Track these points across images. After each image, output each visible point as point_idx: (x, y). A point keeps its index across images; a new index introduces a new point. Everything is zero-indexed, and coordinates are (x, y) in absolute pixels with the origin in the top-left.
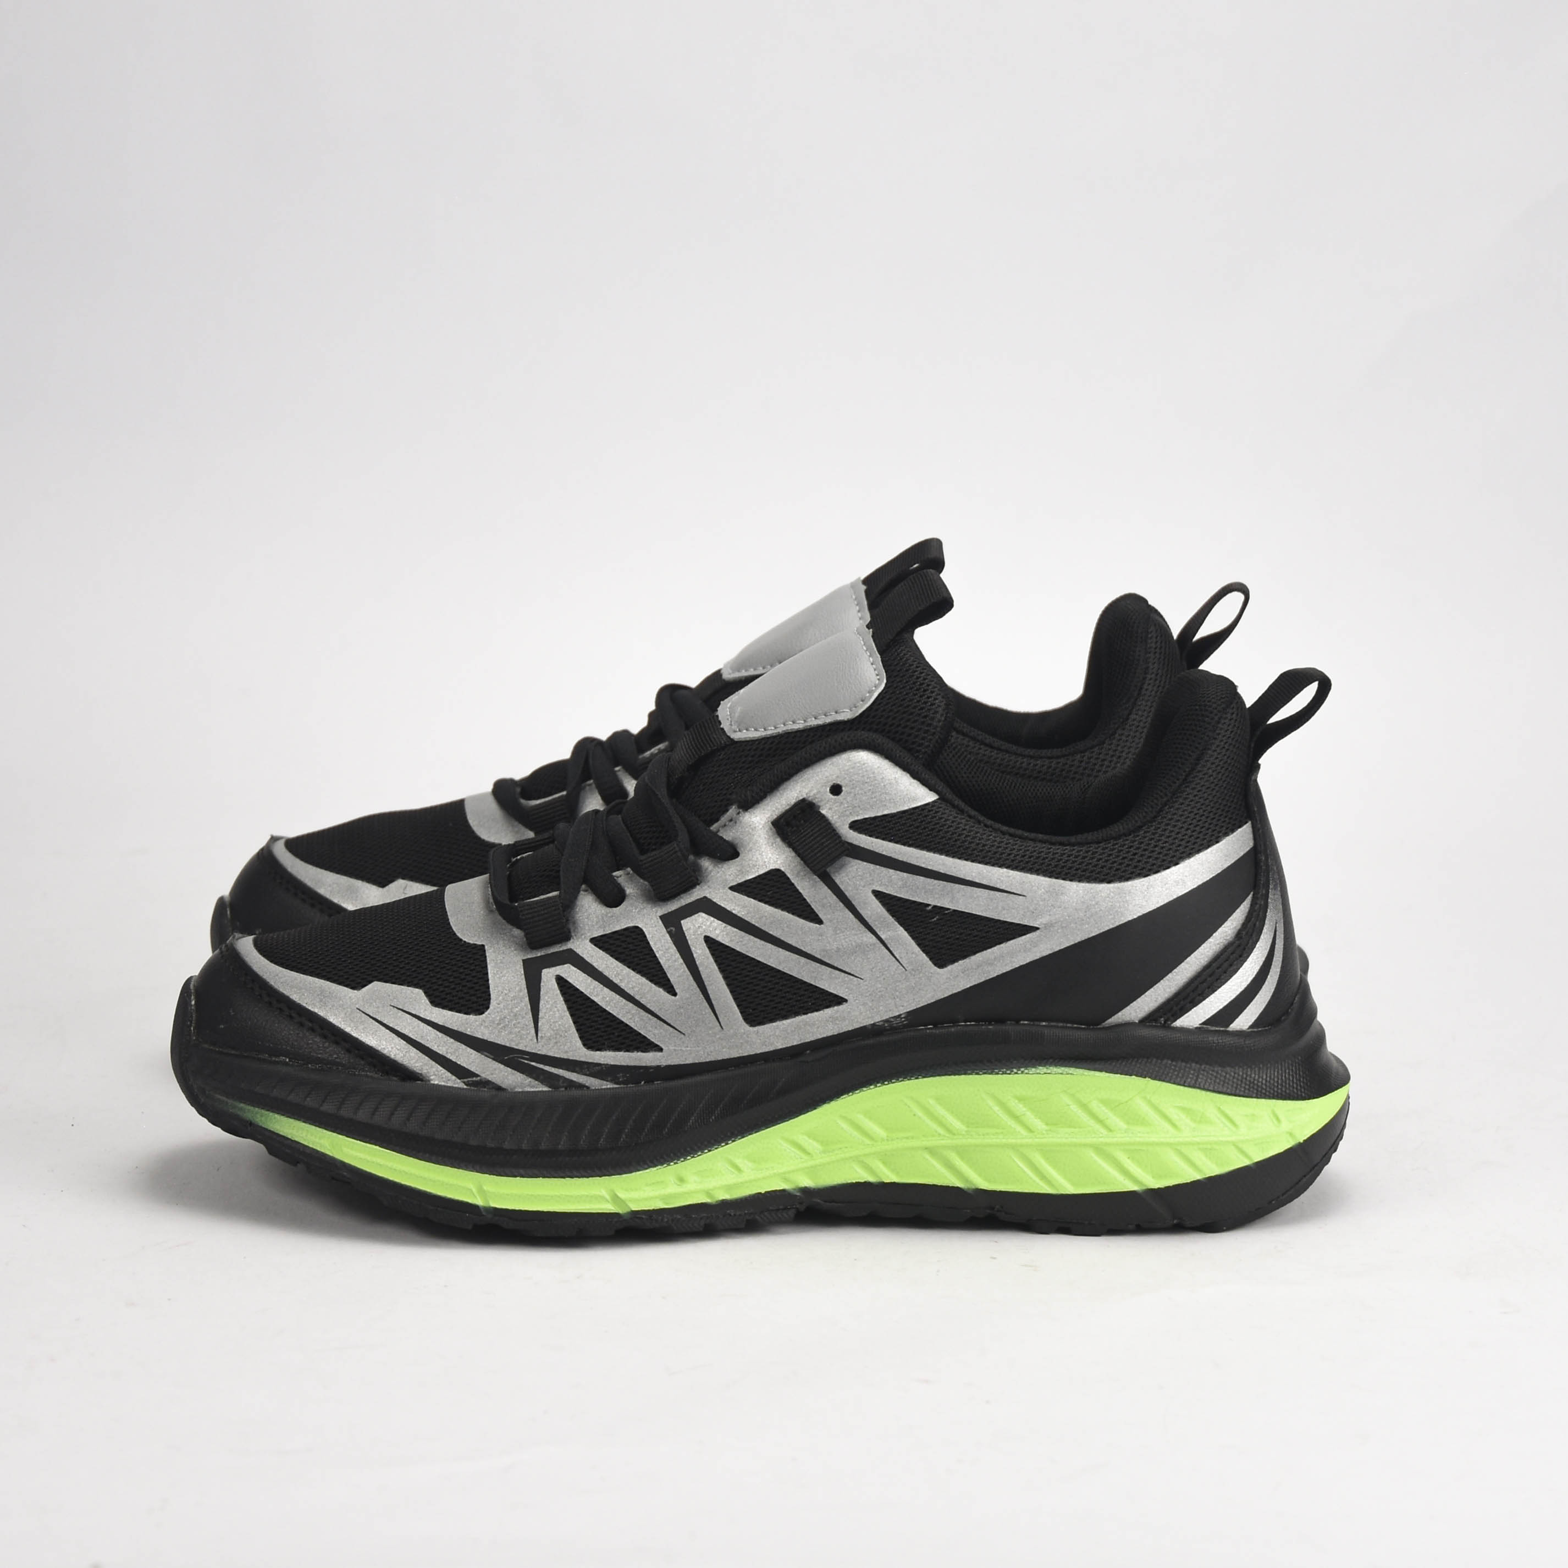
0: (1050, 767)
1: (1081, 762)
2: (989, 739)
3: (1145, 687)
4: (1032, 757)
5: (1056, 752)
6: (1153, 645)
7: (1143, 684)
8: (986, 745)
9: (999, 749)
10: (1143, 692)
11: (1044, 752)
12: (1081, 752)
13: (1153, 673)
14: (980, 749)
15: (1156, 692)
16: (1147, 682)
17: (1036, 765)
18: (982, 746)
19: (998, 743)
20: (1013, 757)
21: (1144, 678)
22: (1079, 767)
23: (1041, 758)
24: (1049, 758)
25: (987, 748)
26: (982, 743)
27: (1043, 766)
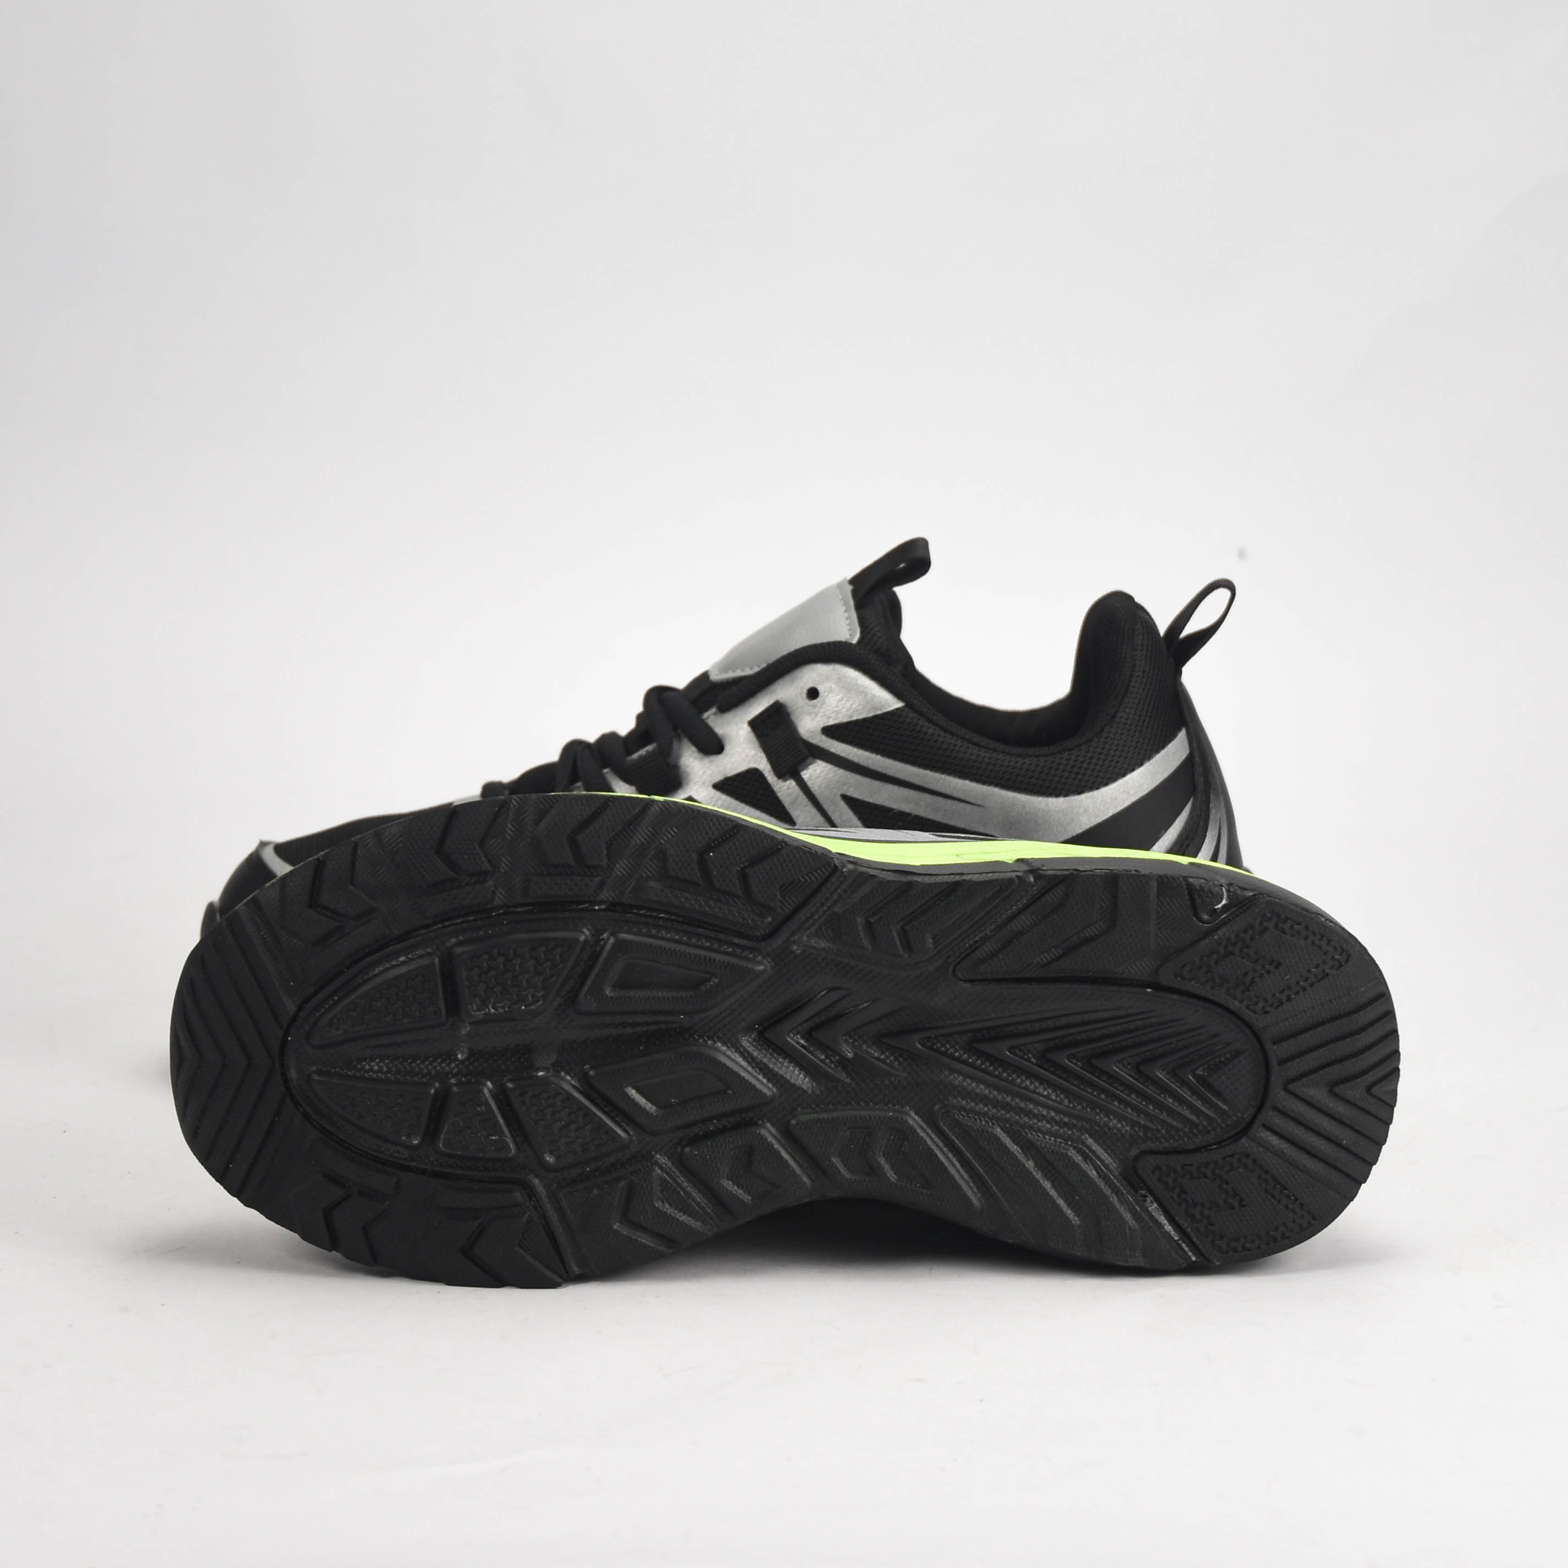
0: (1037, 766)
1: (1069, 760)
2: (977, 738)
3: (1133, 684)
4: (1020, 755)
5: (1044, 750)
6: (1140, 642)
7: (1130, 681)
8: (974, 744)
9: (987, 748)
10: (1131, 689)
11: (1031, 751)
12: (1069, 750)
13: (1139, 670)
14: (968, 748)
15: (1143, 689)
16: (1134, 679)
17: (1025, 763)
18: (969, 745)
19: (984, 741)
20: (1000, 756)
21: (1132, 676)
22: (1067, 765)
23: (1029, 756)
24: (1036, 756)
25: (974, 747)
26: (970, 742)
27: (1031, 764)
